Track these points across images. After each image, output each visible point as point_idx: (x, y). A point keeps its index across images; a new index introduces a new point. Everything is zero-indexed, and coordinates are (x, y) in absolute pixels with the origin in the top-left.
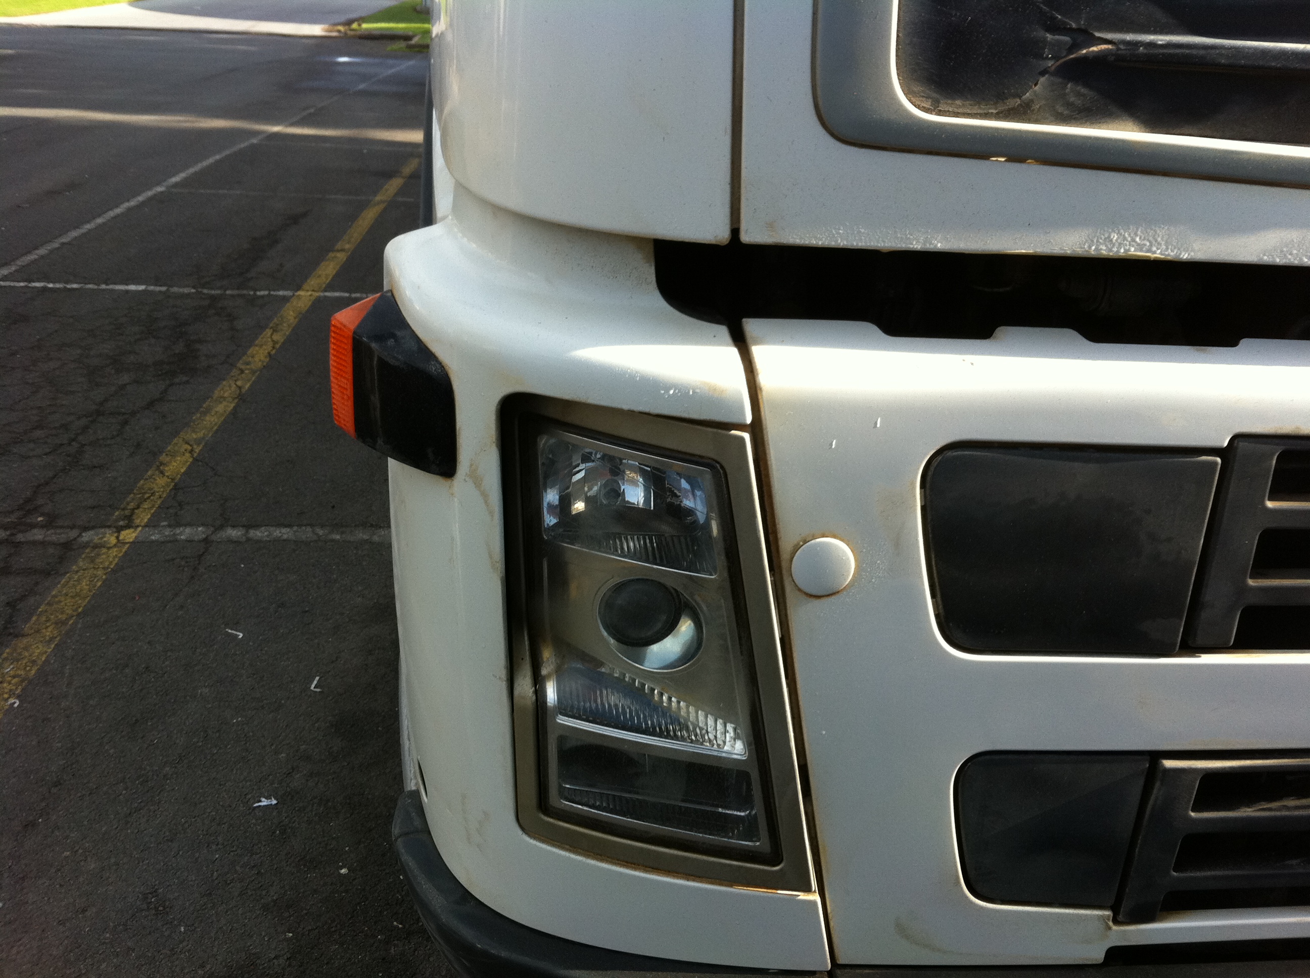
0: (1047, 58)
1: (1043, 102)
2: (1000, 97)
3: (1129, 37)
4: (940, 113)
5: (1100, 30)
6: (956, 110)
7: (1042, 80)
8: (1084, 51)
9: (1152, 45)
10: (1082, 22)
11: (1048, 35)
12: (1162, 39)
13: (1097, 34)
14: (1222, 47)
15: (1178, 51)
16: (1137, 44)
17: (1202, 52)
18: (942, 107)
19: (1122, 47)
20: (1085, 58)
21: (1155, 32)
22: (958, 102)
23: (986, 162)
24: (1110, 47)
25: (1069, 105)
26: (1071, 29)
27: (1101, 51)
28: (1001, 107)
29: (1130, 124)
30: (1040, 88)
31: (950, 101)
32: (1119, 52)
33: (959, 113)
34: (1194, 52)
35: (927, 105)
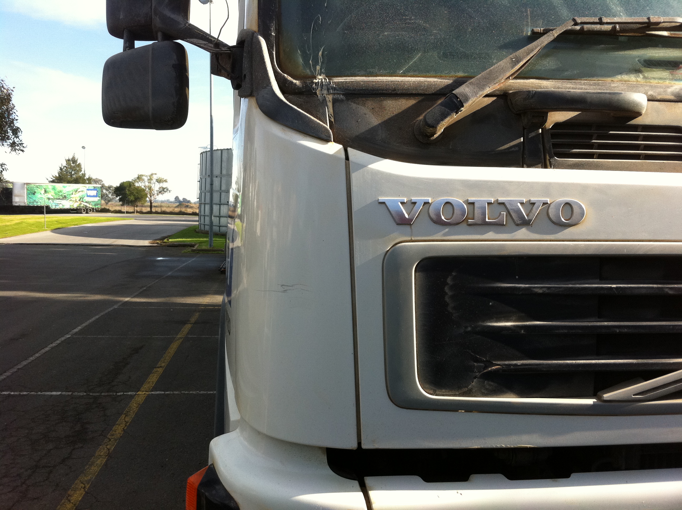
0: (476, 372)
1: (477, 389)
2: (459, 388)
3: (507, 363)
4: (437, 395)
5: (495, 360)
6: (443, 393)
7: (475, 380)
8: (490, 369)
9: (516, 365)
10: (488, 358)
11: (475, 364)
12: (519, 362)
13: (494, 362)
14: (543, 364)
15: (526, 367)
16: (510, 365)
17: (535, 367)
18: (438, 393)
19: (504, 367)
20: (490, 371)
21: (516, 360)
22: (444, 390)
23: (457, 413)
24: (500, 367)
25: (487, 389)
26: (484, 361)
27: (496, 368)
28: (460, 392)
29: (512, 395)
30: (474, 383)
31: (440, 390)
32: (504, 368)
33: (444, 395)
34: (533, 367)
35: (432, 392)
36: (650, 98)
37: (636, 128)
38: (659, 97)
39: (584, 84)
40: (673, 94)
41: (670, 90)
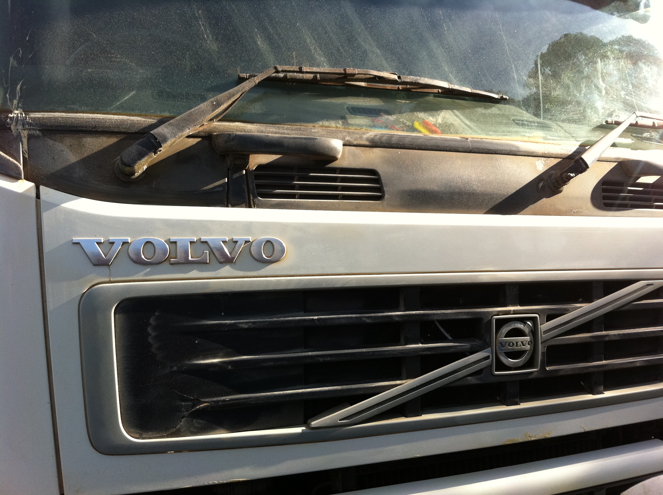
0: (184, 411)
1: (185, 428)
2: (167, 429)
3: (215, 399)
4: (143, 439)
5: (203, 398)
6: (150, 436)
7: (183, 420)
8: (198, 407)
9: (224, 401)
10: (195, 396)
11: (183, 403)
12: (228, 398)
13: (202, 400)
14: (252, 398)
15: (235, 402)
16: (218, 401)
17: (244, 401)
18: (144, 436)
19: (212, 403)
20: (199, 409)
21: (225, 396)
22: (150, 433)
23: (166, 454)
24: (208, 404)
25: (196, 428)
26: (191, 399)
27: (205, 406)
28: (169, 432)
29: (222, 431)
30: (182, 423)
31: (146, 433)
32: (212, 405)
33: (151, 437)
34: (241, 401)
35: (137, 436)
36: (347, 143)
37: (334, 170)
38: (355, 143)
39: (287, 129)
40: (367, 139)
41: (365, 136)
